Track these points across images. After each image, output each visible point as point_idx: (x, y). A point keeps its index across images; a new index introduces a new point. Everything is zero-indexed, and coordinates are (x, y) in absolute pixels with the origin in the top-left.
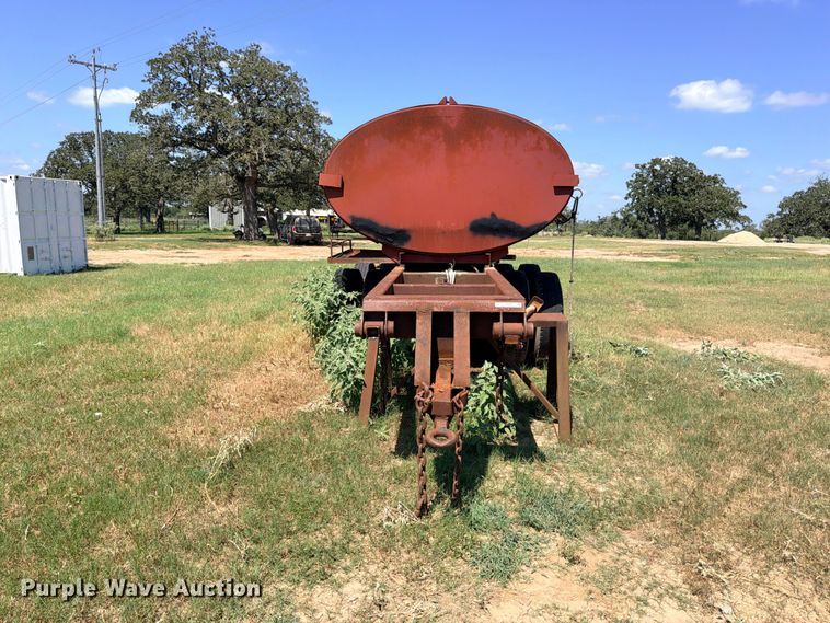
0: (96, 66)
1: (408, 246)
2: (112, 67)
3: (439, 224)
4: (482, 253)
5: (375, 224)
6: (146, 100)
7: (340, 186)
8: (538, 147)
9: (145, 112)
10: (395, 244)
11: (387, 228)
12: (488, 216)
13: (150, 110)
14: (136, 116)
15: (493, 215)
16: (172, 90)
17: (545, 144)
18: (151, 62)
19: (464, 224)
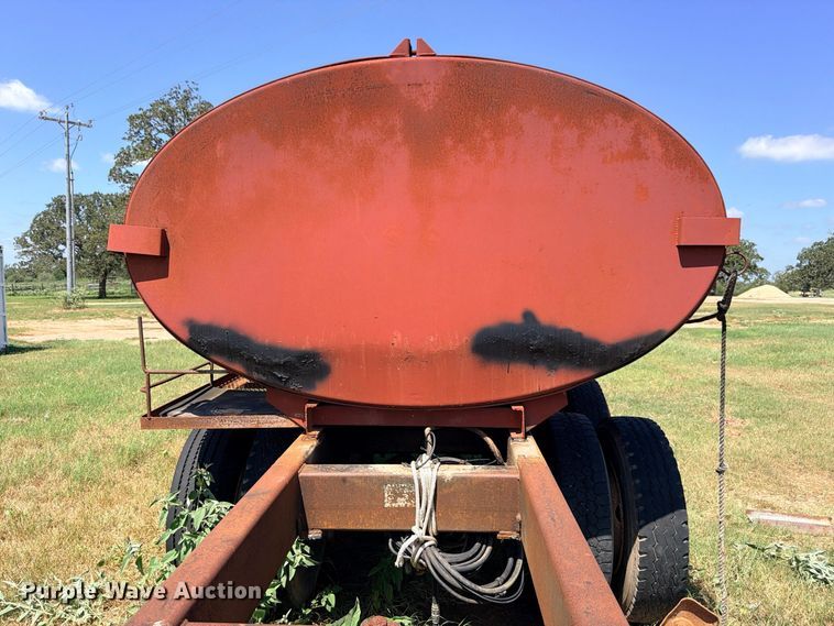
0: (69, 122)
1: (324, 390)
2: (87, 123)
3: (398, 339)
4: (505, 405)
5: (245, 340)
6: (125, 158)
7: (157, 252)
8: (636, 152)
9: (123, 171)
10: (294, 386)
11: (273, 350)
12: (515, 317)
13: (129, 169)
14: (115, 175)
15: (528, 315)
16: (155, 148)
17: (652, 144)
18: (131, 119)
19: (459, 338)
